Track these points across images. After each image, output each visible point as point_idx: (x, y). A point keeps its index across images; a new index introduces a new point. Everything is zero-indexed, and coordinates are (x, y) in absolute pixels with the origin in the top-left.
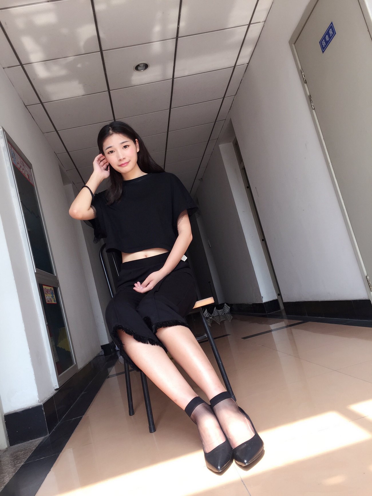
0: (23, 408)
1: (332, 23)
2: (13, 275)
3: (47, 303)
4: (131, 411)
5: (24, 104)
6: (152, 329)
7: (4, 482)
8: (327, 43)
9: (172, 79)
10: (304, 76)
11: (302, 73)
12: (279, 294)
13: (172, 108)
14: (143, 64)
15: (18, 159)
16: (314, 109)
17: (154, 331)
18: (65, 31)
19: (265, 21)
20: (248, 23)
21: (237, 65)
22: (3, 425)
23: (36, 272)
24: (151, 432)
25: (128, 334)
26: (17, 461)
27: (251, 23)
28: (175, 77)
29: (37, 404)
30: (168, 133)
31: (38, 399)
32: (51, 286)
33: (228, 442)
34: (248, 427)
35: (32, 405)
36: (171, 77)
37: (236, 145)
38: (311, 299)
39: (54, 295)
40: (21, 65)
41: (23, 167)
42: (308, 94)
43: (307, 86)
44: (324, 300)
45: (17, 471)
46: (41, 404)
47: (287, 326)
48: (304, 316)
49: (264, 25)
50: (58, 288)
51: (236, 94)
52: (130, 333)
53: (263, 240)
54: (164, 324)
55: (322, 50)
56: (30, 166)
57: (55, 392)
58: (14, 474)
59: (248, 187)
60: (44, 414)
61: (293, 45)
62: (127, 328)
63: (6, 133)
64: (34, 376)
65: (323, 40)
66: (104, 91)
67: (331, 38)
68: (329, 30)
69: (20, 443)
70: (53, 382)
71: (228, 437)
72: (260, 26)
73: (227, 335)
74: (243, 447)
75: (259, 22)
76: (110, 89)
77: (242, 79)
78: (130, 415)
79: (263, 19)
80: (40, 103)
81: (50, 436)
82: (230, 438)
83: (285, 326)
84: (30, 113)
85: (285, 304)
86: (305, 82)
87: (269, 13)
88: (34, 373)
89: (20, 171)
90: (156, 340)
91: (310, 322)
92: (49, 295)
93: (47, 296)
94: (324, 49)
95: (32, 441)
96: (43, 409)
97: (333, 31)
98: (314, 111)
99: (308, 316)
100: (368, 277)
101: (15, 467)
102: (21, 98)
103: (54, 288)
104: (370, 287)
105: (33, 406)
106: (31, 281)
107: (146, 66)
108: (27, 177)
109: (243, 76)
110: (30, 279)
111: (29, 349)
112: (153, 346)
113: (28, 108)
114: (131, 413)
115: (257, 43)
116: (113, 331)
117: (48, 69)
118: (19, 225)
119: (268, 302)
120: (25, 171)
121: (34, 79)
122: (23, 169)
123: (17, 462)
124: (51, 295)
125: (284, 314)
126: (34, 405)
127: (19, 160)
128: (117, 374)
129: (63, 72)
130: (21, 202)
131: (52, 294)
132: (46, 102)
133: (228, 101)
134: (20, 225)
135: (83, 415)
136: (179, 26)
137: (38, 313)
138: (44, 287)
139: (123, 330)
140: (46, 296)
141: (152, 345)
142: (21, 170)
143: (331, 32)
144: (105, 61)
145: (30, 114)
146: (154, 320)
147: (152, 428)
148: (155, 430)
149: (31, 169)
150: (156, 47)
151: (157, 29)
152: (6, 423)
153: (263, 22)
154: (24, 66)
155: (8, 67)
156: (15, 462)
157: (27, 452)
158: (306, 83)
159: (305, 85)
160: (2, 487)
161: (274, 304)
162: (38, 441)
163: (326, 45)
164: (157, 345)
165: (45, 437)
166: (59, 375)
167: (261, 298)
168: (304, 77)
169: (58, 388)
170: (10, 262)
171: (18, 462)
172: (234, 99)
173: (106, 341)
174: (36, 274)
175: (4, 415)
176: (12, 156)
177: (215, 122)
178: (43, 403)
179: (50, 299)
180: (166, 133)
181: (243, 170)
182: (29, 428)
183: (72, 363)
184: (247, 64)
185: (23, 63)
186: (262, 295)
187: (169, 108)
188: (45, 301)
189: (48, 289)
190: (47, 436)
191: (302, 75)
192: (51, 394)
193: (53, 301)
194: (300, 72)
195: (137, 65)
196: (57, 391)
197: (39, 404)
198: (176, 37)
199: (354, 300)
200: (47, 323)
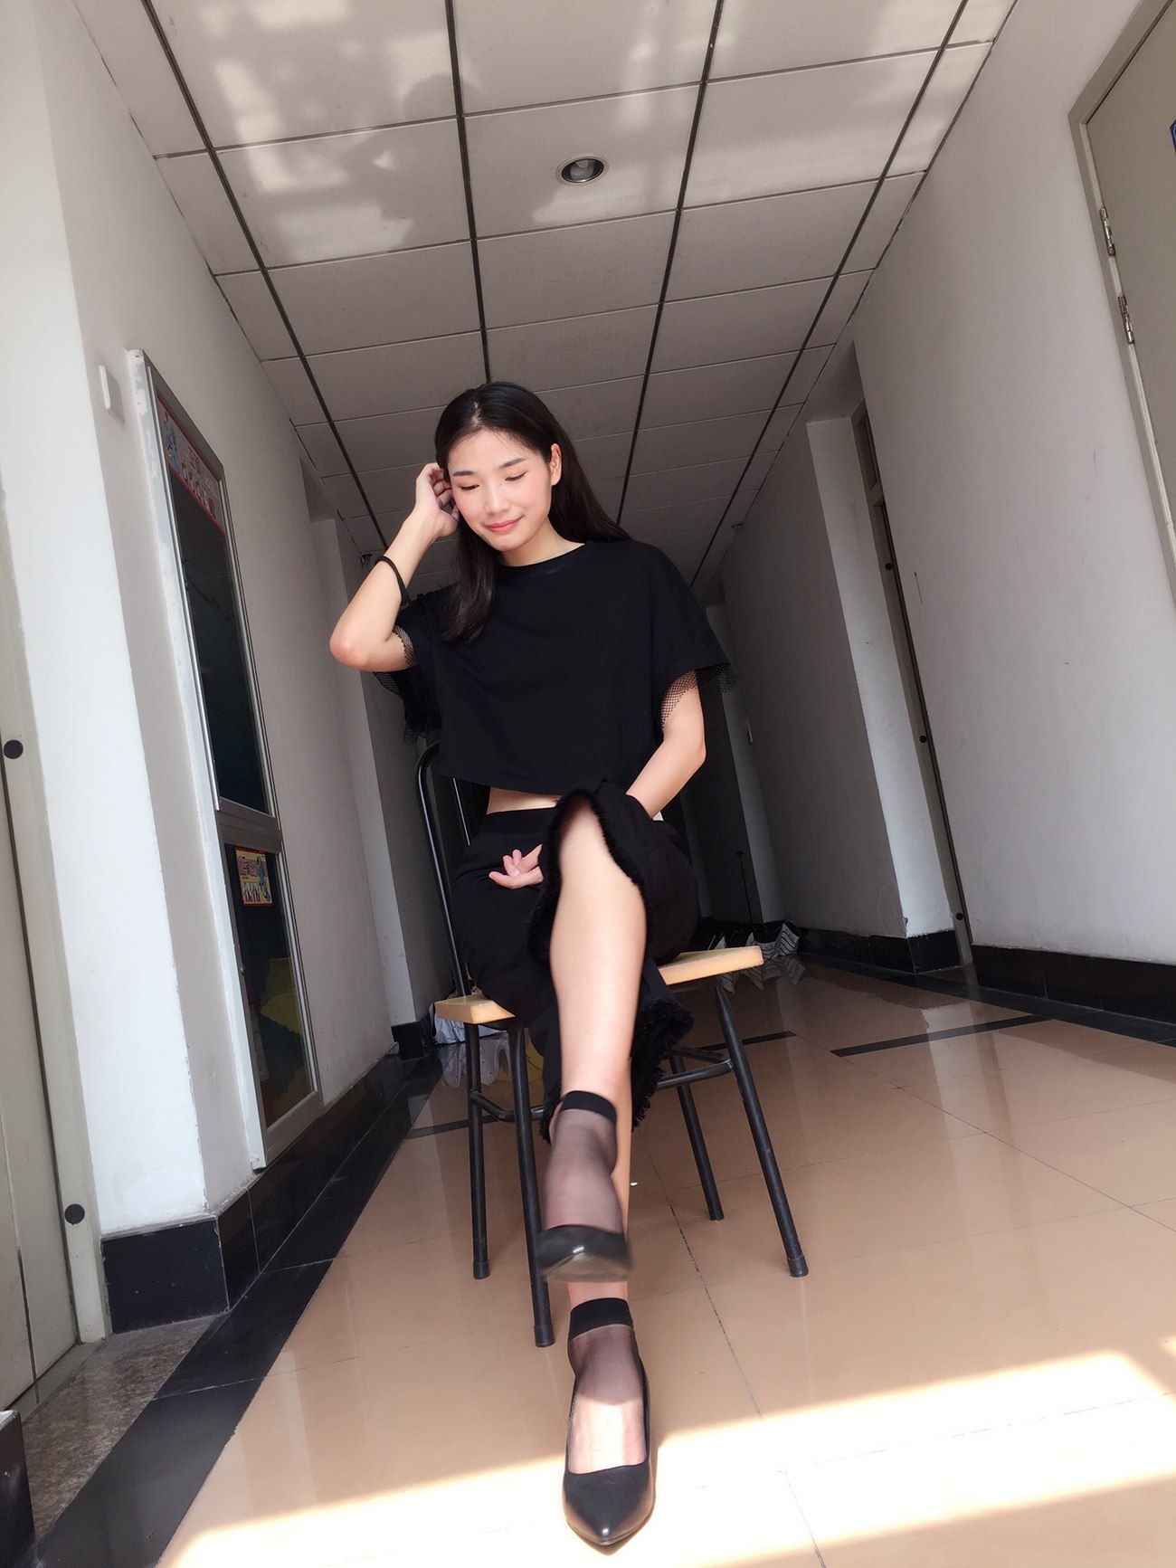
0: (159, 1224)
2: (153, 823)
3: (245, 903)
4: (481, 1265)
5: (209, 269)
7: (96, 1452)
9: (674, 210)
10: (1110, 231)
11: (1103, 222)
12: (962, 916)
13: (666, 299)
14: (586, 162)
15: (186, 453)
16: (1134, 343)
18: (353, 49)
19: (994, 40)
20: (938, 45)
21: (890, 173)
22: (98, 1269)
23: (218, 809)
24: (539, 1342)
26: (133, 1386)
27: (950, 42)
28: (685, 205)
29: (199, 1214)
30: (647, 377)
31: (203, 1200)
32: (257, 852)
35: (187, 1217)
36: (675, 204)
37: (862, 427)
38: (1063, 947)
39: (267, 879)
40: (210, 149)
41: (196, 476)
42: (1119, 293)
43: (1115, 265)
44: (1106, 956)
45: (133, 1421)
46: (214, 1215)
47: (978, 1028)
48: (1036, 998)
49: (990, 52)
50: (280, 855)
51: (877, 267)
53: (925, 739)
56: (216, 471)
57: (255, 1177)
58: (125, 1429)
59: (890, 566)
60: (220, 1246)
61: (1082, 128)
63: (154, 370)
64: (196, 1128)
66: (458, 241)
69: (142, 1327)
70: (248, 1143)
72: (978, 53)
73: (782, 1035)
75: (976, 42)
76: (478, 236)
77: (902, 221)
78: (477, 1275)
79: (990, 32)
80: (257, 270)
81: (232, 1315)
83: (975, 1026)
84: (224, 296)
85: (979, 952)
86: (1110, 251)
87: (1010, 13)
88: (199, 1120)
89: (187, 491)
91: (1054, 1021)
92: (250, 878)
95: (180, 1325)
96: (217, 1232)
98: (1131, 347)
99: (1050, 997)
101: (127, 1406)
102: (200, 251)
103: (267, 856)
105: (187, 1220)
106: (204, 837)
107: (597, 168)
108: (208, 508)
109: (907, 211)
110: (202, 829)
111: (188, 1047)
113: (220, 282)
114: (481, 1270)
115: (962, 105)
117: (290, 164)
118: (176, 662)
119: (924, 936)
120: (202, 489)
121: (246, 195)
123: (134, 1390)
124: (259, 879)
125: (971, 979)
126: (192, 1216)
127: (187, 456)
128: (437, 1129)
129: (335, 177)
130: (187, 589)
131: (261, 874)
132: (275, 268)
133: (848, 288)
134: (179, 663)
135: (334, 1257)
136: (713, 45)
137: (218, 936)
138: (239, 854)
140: (243, 882)
142: (192, 485)
144: (470, 148)
145: (227, 300)
147: (546, 1334)
148: (551, 1341)
149: (221, 482)
150: (635, 109)
151: (643, 51)
152: (104, 1261)
153: (988, 41)
154: (217, 152)
155: (170, 156)
156: (127, 1388)
157: (165, 1361)
158: (1114, 254)
159: (1111, 260)
160: (89, 1470)
161: (940, 946)
162: (198, 1326)
165: (219, 1315)
166: (268, 1125)
167: (901, 921)
168: (1110, 234)
169: (265, 1166)
170: (147, 778)
171: (138, 1392)
172: (868, 282)
173: (407, 1014)
174: (219, 815)
175: (101, 1238)
176: (168, 443)
177: (802, 351)
178: (219, 1213)
179: (255, 890)
180: (642, 379)
181: (880, 510)
182: (173, 1285)
183: (306, 1088)
184: (923, 173)
185: (215, 144)
186: (906, 913)
187: (657, 299)
188: (241, 896)
189: (250, 861)
190: (225, 1313)
191: (1104, 227)
192: (242, 1185)
193: (264, 896)
194: (1099, 217)
195: (568, 161)
196: (261, 1175)
197: (207, 1215)
198: (699, 79)
200: (241, 969)
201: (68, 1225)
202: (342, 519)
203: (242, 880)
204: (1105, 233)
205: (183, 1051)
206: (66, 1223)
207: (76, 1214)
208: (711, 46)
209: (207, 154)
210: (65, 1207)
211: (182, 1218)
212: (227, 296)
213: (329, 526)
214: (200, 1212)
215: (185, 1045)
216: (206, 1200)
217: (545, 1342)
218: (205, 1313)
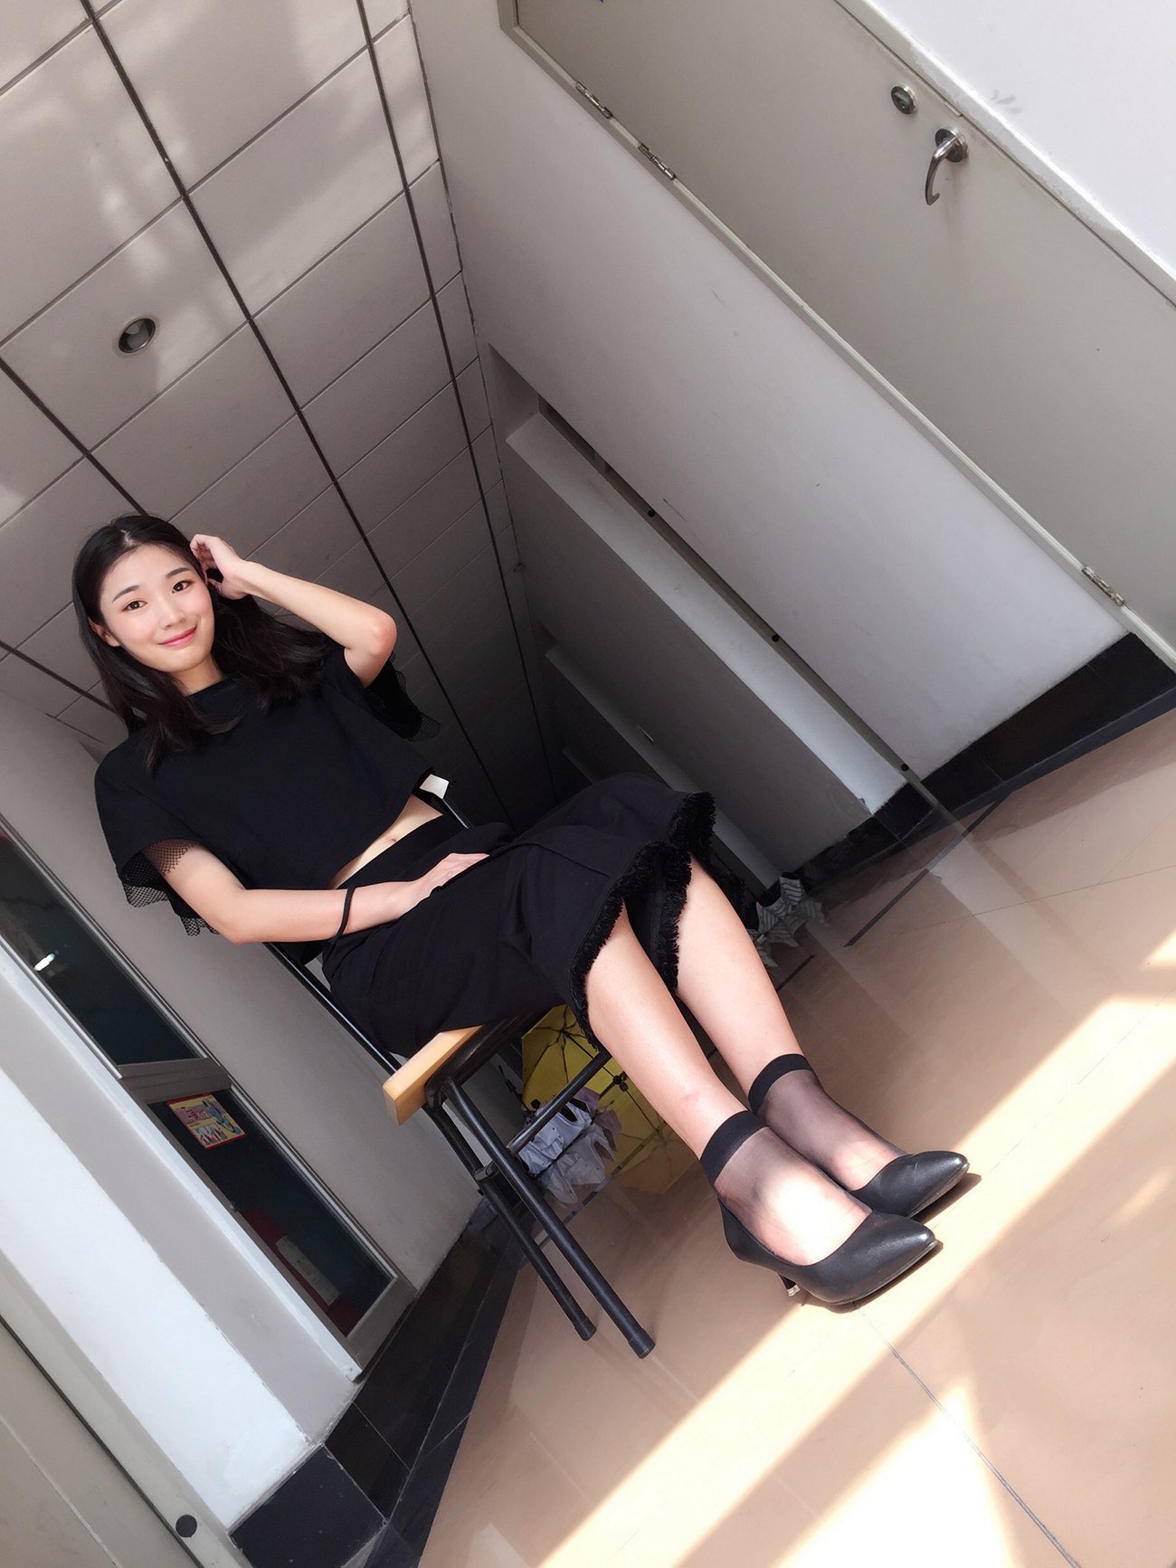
0: (274, 1485)
2: (44, 1122)
4: (583, 1326)
9: (244, 324)
10: (595, 99)
11: (583, 93)
12: (905, 768)
13: (301, 405)
14: (135, 325)
16: (675, 177)
19: (410, 11)
20: (365, 43)
21: (409, 180)
23: (120, 1077)
24: (641, 1354)
27: (373, 34)
28: (252, 313)
29: (306, 1452)
30: (336, 484)
31: (302, 1436)
32: (200, 1095)
35: (296, 1462)
36: (242, 318)
37: (551, 413)
39: (226, 1114)
42: (635, 143)
43: (618, 124)
44: (1017, 710)
46: (320, 1443)
48: (994, 788)
49: (413, 24)
50: (233, 1087)
51: (462, 267)
53: (773, 638)
57: (357, 1387)
59: (648, 514)
60: (342, 1469)
61: (518, 31)
64: (255, 1375)
66: (74, 464)
70: (333, 1361)
72: (403, 32)
75: (395, 22)
76: (89, 449)
77: (451, 215)
79: (401, 7)
81: (391, 1523)
86: (607, 115)
88: (252, 1365)
91: (1013, 795)
92: (203, 1123)
93: (197, 1130)
96: (332, 1457)
98: (676, 182)
99: (1003, 780)
100: (1090, 571)
103: (215, 1094)
104: (1110, 596)
105: (296, 1464)
106: (119, 1109)
107: (148, 326)
109: (450, 204)
110: (115, 1102)
111: (202, 1305)
114: (587, 1332)
115: (426, 84)
119: (886, 804)
124: (214, 1119)
126: (301, 1456)
131: (216, 1112)
133: (451, 302)
136: (168, 158)
137: (187, 1190)
138: (174, 1106)
140: (192, 1129)
144: (21, 375)
147: (642, 1342)
148: (651, 1345)
150: (145, 255)
151: (113, 201)
152: (244, 1552)
153: (404, 16)
158: (611, 115)
159: (612, 121)
162: (361, 1557)
165: (379, 1533)
166: (346, 1334)
167: (860, 804)
168: (598, 102)
169: (361, 1371)
172: (465, 287)
174: (126, 1082)
175: (227, 1533)
177: (454, 380)
178: (324, 1438)
179: (214, 1131)
180: (333, 488)
182: (321, 1532)
183: (383, 1279)
184: (438, 163)
186: (859, 794)
187: (292, 410)
188: (198, 1144)
189: (195, 1108)
190: (384, 1526)
191: (588, 98)
192: (344, 1402)
193: (231, 1131)
194: (579, 94)
195: (118, 335)
196: (363, 1382)
197: (314, 1447)
198: (177, 194)
199: (1091, 659)
200: (232, 1207)
201: (185, 1540)
203: (191, 1128)
204: (592, 102)
205: (199, 1313)
206: (183, 1539)
207: (187, 1525)
208: (168, 162)
210: (173, 1525)
211: (293, 1464)
214: (305, 1449)
215: (198, 1305)
216: (305, 1435)
217: (646, 1350)
218: (365, 1538)
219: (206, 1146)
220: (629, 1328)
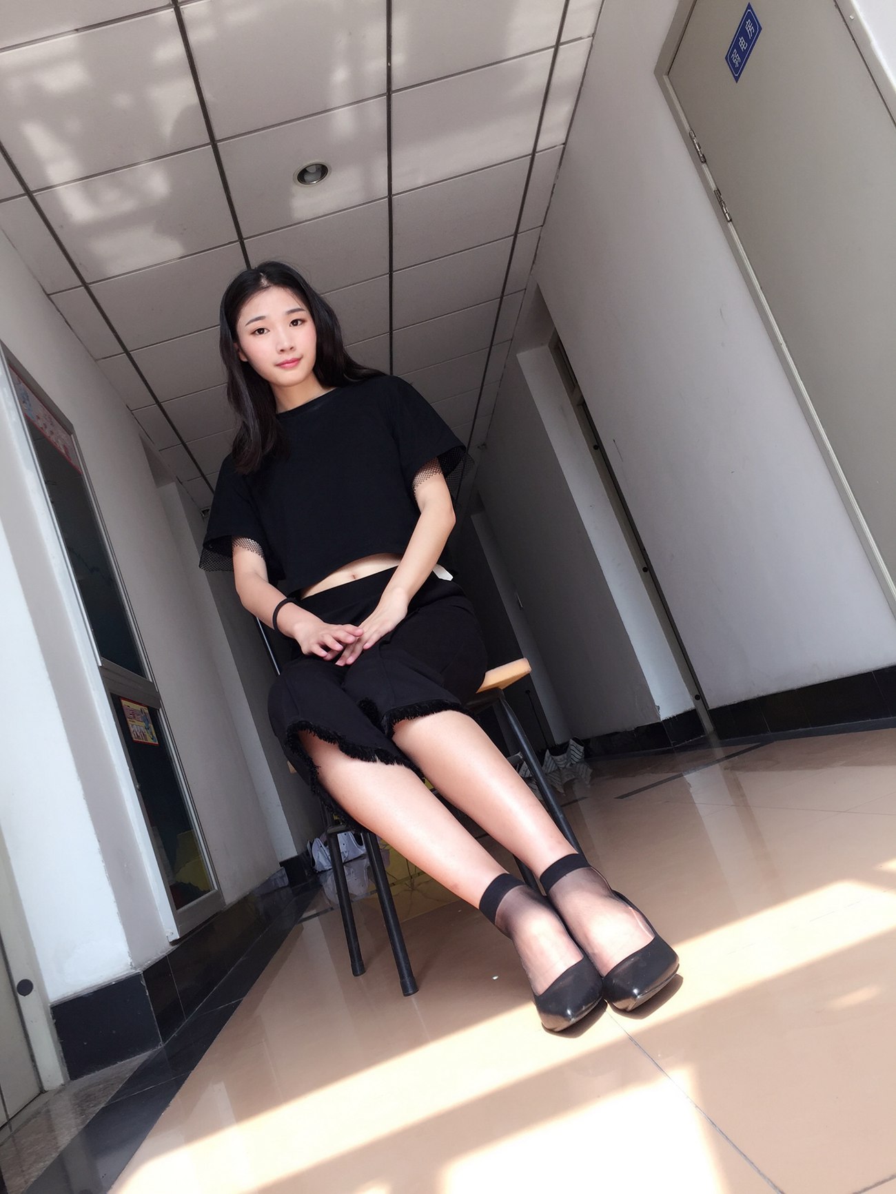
0: (96, 986)
1: (749, 7)
2: (45, 669)
4: (357, 965)
5: (44, 290)
6: (381, 729)
7: (59, 1145)
8: (744, 55)
9: (386, 197)
10: (699, 146)
11: (692, 139)
12: (699, 696)
13: (394, 269)
14: (315, 167)
15: (39, 410)
16: (731, 220)
17: (386, 732)
18: (123, 100)
19: (593, 35)
20: (554, 43)
21: (538, 149)
22: (50, 1030)
23: (100, 665)
24: (406, 993)
25: (326, 740)
26: (88, 1104)
27: (562, 40)
28: (393, 192)
29: (127, 972)
30: (391, 333)
31: (129, 960)
32: (140, 704)
33: (588, 961)
34: (638, 923)
35: (117, 976)
36: (385, 193)
37: (558, 348)
38: (775, 689)
39: (152, 726)
40: (28, 193)
41: (50, 428)
42: (713, 187)
43: (707, 169)
44: (805, 685)
45: (88, 1121)
46: (139, 970)
48: (762, 735)
49: (592, 45)
50: (160, 710)
51: (544, 224)
52: (330, 738)
53: (647, 569)
54: (409, 710)
55: (734, 75)
56: (68, 428)
57: (171, 948)
58: (82, 1128)
59: (597, 446)
60: (148, 994)
61: (666, 79)
62: (322, 728)
64: (115, 904)
65: (733, 50)
66: (230, 243)
67: (751, 42)
68: (745, 23)
69: (94, 1071)
70: (163, 924)
71: (589, 951)
72: (583, 47)
74: (628, 964)
75: (580, 38)
76: (244, 237)
78: (355, 974)
79: (587, 30)
80: (80, 286)
81: (165, 1047)
82: (596, 951)
84: (59, 311)
85: (714, 713)
86: (702, 160)
87: (600, 12)
88: (115, 897)
89: (44, 437)
90: (395, 754)
91: (776, 742)
92: (137, 722)
94: (737, 71)
95: (124, 1063)
96: (143, 983)
97: (754, 25)
98: (730, 224)
99: (772, 731)
101: (83, 1115)
102: (35, 277)
103: (149, 708)
105: (118, 978)
106: (91, 686)
107: (323, 171)
108: (63, 450)
109: (557, 177)
110: (89, 681)
111: (99, 841)
112: (390, 767)
113: (53, 300)
114: (358, 970)
115: (580, 89)
116: (289, 737)
117: (93, 197)
119: (674, 717)
120: (58, 438)
121: (62, 227)
122: (52, 433)
124: (143, 724)
125: (714, 739)
126: (122, 974)
127: (41, 412)
129: (128, 205)
130: (52, 502)
131: (145, 720)
132: (94, 283)
133: (526, 243)
134: (54, 557)
135: (244, 996)
136: (390, 63)
137: (115, 761)
138: (122, 701)
139: (311, 732)
140: (130, 723)
141: (387, 764)
142: (47, 432)
143: (750, 28)
144: (225, 167)
145: (62, 314)
146: (384, 704)
147: (410, 984)
148: (416, 989)
149: (72, 436)
150: (343, 121)
151: (340, 75)
152: (55, 1023)
153: (589, 37)
154: (34, 194)
156: (84, 1105)
157: (113, 1084)
158: (705, 161)
159: (704, 166)
160: (53, 1156)
161: (687, 721)
162: (137, 1061)
163: (742, 61)
164: (398, 764)
165: (154, 1050)
166: (177, 909)
167: (655, 709)
168: (700, 149)
169: (178, 937)
170: (36, 637)
171: (92, 1105)
172: (540, 238)
173: (290, 851)
174: (102, 669)
175: (49, 1005)
176: (23, 400)
177: (502, 298)
178: (143, 968)
179: (141, 731)
180: (387, 335)
181: (582, 407)
183: (208, 886)
184: (563, 146)
185: (32, 187)
186: (658, 701)
187: (387, 270)
188: (131, 735)
189: (135, 710)
190: (159, 1047)
191: (694, 144)
192: (161, 952)
193: (150, 739)
194: (689, 139)
195: (301, 168)
196: (176, 946)
197: (134, 972)
198: (385, 91)
199: (878, 668)
200: (137, 786)
201: (20, 997)
202: (181, 483)
204: (696, 148)
205: (94, 845)
207: (25, 987)
208: (389, 64)
209: (26, 197)
210: (16, 984)
211: (114, 978)
212: (60, 309)
213: (172, 488)
214: (127, 970)
215: (96, 840)
216: (131, 961)
217: (410, 992)
218: (143, 1050)
219: (135, 739)
220: (405, 972)
